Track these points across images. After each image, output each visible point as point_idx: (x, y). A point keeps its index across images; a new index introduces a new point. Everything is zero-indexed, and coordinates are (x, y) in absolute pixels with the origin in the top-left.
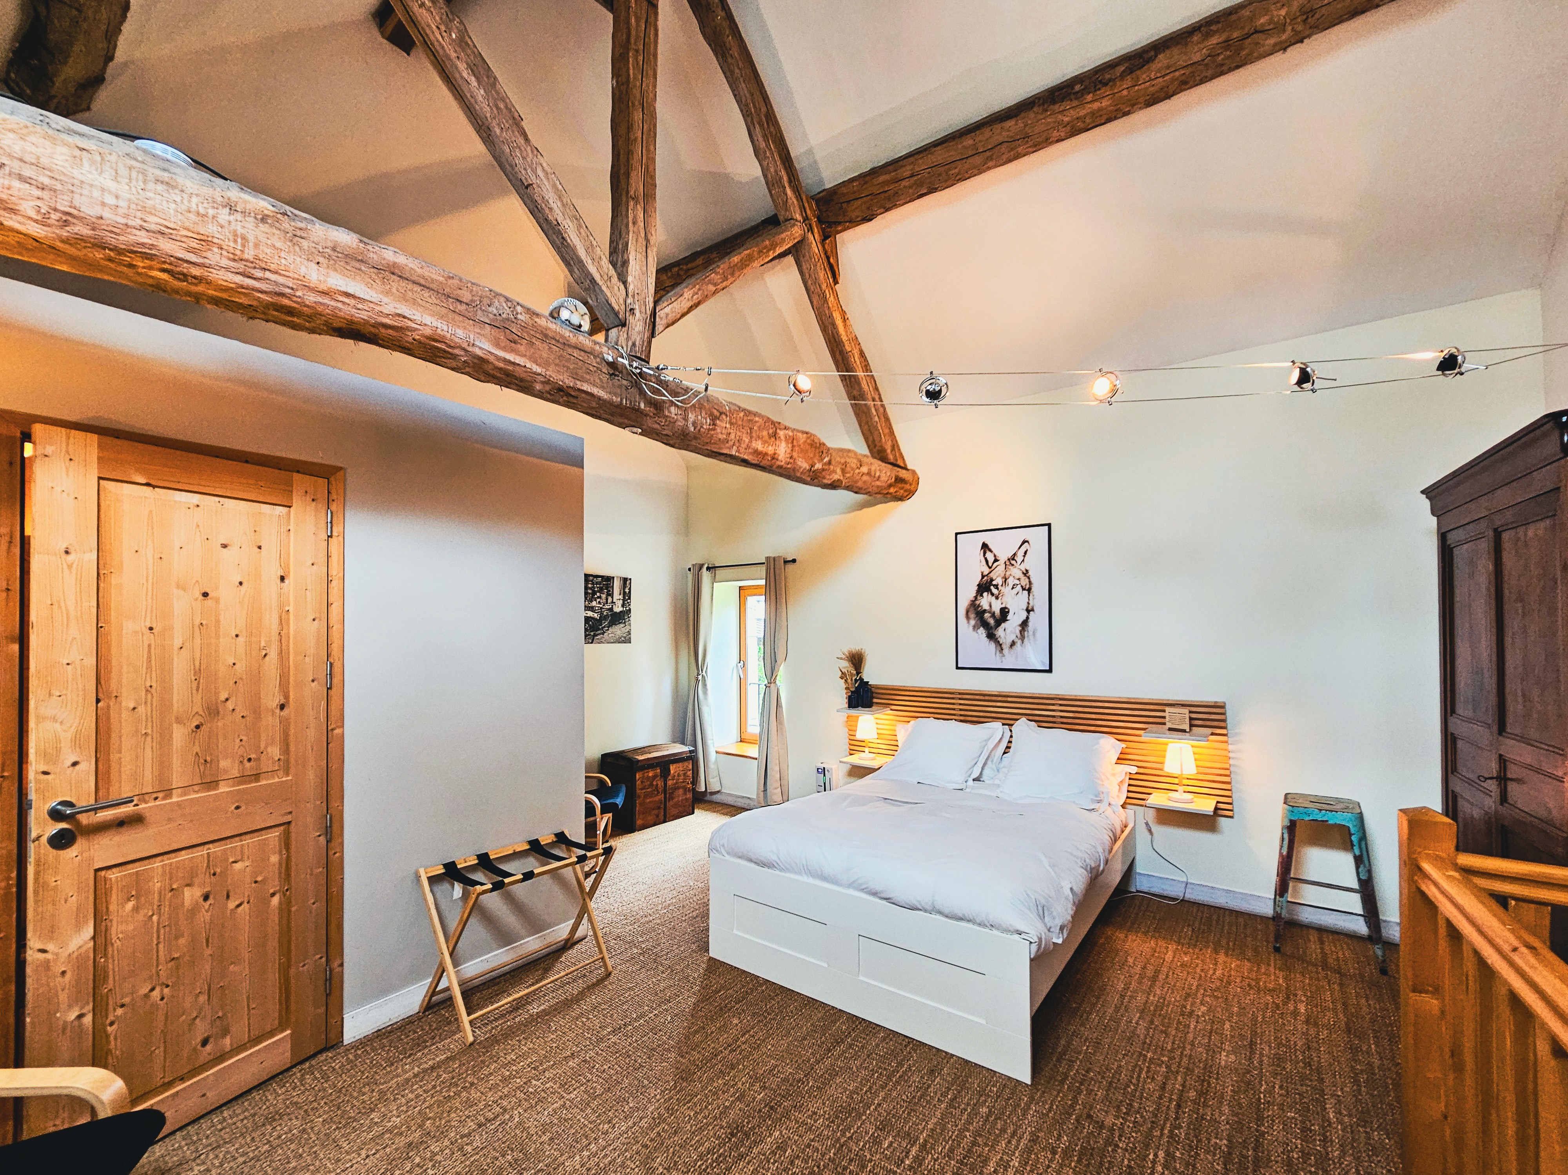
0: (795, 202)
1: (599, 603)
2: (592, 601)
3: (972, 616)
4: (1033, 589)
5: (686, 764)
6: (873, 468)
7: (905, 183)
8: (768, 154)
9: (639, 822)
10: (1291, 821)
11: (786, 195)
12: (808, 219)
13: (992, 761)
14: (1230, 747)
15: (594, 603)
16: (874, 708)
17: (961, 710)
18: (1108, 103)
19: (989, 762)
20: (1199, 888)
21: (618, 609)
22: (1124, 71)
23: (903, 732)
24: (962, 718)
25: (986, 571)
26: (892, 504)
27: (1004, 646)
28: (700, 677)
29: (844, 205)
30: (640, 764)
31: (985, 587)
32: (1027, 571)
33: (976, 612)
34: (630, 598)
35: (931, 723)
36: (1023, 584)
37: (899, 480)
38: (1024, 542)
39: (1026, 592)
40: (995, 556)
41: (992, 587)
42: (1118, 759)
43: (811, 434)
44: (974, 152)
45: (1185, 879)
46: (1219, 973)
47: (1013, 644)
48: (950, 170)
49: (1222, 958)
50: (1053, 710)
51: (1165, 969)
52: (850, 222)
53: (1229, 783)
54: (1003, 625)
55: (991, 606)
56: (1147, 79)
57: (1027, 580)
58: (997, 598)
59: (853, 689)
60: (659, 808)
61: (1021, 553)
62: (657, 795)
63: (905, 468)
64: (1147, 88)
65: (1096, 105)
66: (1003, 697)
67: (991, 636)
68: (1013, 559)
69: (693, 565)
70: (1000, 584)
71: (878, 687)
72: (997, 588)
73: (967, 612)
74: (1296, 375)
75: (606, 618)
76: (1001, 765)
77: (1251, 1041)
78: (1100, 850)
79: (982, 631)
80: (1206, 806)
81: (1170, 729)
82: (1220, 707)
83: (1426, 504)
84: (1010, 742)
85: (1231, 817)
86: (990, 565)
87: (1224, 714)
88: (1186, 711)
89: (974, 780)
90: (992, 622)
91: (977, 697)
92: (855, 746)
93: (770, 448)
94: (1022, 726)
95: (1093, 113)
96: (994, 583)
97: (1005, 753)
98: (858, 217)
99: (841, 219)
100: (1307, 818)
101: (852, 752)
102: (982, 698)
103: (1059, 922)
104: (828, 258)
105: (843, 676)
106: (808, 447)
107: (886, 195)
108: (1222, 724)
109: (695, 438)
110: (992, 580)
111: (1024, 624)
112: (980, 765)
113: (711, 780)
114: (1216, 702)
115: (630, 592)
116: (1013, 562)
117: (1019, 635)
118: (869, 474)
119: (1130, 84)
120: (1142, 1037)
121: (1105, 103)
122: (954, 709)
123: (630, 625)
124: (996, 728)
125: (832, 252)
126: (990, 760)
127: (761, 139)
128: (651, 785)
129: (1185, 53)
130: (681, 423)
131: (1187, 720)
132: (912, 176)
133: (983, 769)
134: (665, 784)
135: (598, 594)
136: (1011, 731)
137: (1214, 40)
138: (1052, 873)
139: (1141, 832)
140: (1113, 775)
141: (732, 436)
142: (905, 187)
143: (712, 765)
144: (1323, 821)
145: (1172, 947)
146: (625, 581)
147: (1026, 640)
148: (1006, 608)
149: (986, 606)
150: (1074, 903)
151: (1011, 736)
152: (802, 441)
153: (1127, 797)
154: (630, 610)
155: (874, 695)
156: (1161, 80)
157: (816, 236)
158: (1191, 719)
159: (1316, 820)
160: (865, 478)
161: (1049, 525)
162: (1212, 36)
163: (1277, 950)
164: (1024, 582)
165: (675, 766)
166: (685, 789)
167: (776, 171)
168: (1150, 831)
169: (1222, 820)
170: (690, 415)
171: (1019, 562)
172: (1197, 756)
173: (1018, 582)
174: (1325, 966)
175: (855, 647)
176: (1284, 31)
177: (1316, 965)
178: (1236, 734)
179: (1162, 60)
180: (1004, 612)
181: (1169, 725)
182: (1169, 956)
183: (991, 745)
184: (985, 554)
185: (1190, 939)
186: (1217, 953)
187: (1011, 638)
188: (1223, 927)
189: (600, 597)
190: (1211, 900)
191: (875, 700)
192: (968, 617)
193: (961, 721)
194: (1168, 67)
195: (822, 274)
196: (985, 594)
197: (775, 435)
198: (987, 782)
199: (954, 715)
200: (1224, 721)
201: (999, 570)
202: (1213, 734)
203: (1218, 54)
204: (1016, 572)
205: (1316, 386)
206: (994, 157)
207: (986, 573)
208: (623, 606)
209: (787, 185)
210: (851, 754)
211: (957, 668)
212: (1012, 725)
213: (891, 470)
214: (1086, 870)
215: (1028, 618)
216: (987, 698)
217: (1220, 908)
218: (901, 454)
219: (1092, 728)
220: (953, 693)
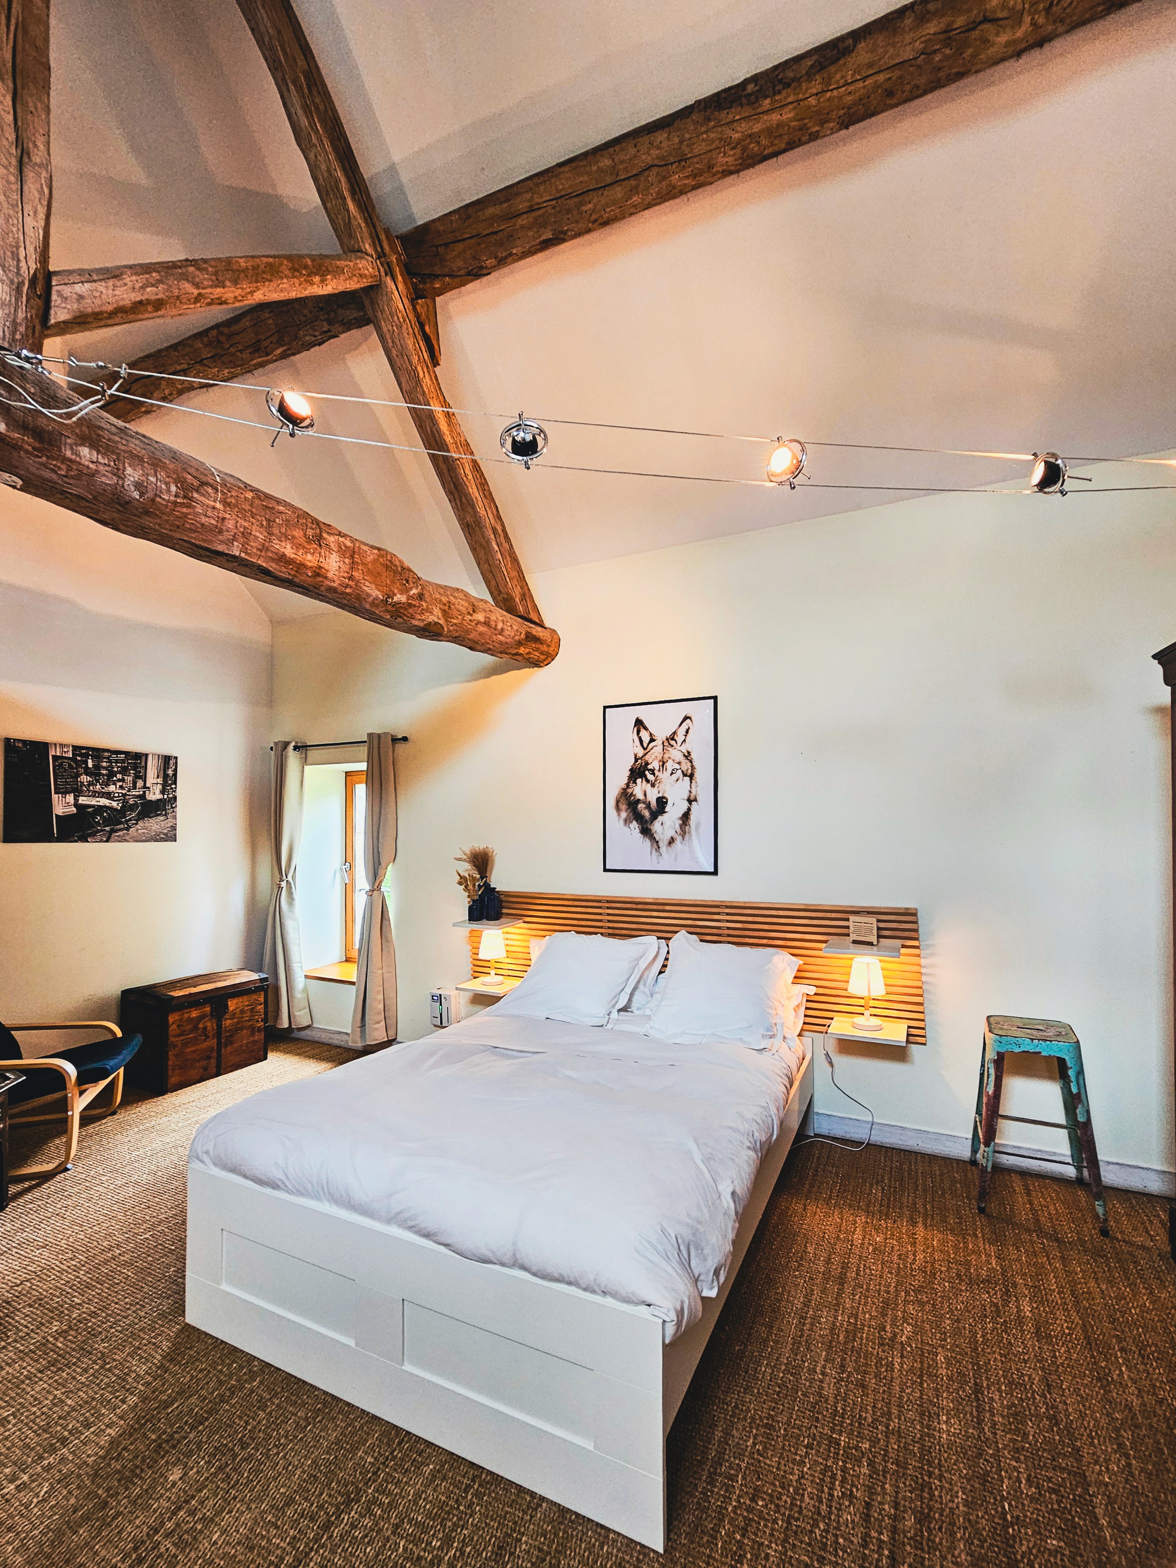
0: (363, 225)
1: (121, 787)
2: (107, 785)
3: (623, 807)
4: (696, 775)
5: (254, 997)
6: (493, 618)
7: (521, 221)
8: (314, 140)
9: (173, 1080)
10: (998, 1053)
11: (348, 211)
12: (385, 255)
13: (645, 984)
14: (923, 962)
15: (112, 788)
16: (503, 920)
17: (609, 921)
18: (790, 115)
19: (641, 986)
20: (887, 1129)
21: (154, 795)
22: (812, 67)
23: (537, 948)
24: (610, 931)
25: (640, 752)
26: (526, 671)
27: (661, 844)
28: (284, 884)
29: (441, 250)
30: (174, 1003)
31: (638, 772)
32: (689, 752)
33: (628, 801)
34: (175, 783)
35: (572, 939)
36: (684, 769)
37: (530, 638)
38: (686, 718)
39: (687, 779)
40: (651, 735)
41: (647, 772)
42: (795, 977)
43: (387, 552)
44: (614, 179)
45: (870, 1119)
46: (920, 1256)
47: (672, 841)
48: (581, 204)
49: (920, 1231)
50: (719, 921)
51: (854, 1260)
52: (450, 276)
53: (921, 1004)
54: (660, 818)
55: (645, 795)
56: (842, 82)
57: (689, 764)
58: (653, 785)
59: (476, 898)
60: (209, 1058)
61: (682, 731)
62: (205, 1041)
63: (542, 625)
64: (840, 98)
65: (775, 117)
66: (660, 905)
67: (646, 831)
68: (673, 739)
69: (276, 743)
70: (657, 768)
71: (508, 894)
72: (654, 774)
73: (618, 802)
74: (1039, 472)
75: (132, 808)
76: (657, 989)
77: (976, 1384)
78: (773, 1111)
79: (634, 825)
80: (895, 1033)
81: (855, 942)
82: (910, 914)
83: (1158, 670)
84: (667, 959)
85: (925, 1044)
86: (645, 745)
87: (916, 923)
88: (873, 920)
89: (619, 1011)
90: (647, 814)
91: (628, 906)
92: (479, 968)
93: (309, 557)
94: (682, 941)
95: (770, 131)
96: (650, 767)
97: (661, 972)
98: (459, 269)
99: (437, 270)
100: (1017, 1050)
101: (477, 974)
102: (635, 906)
103: (712, 1264)
104: (422, 326)
105: (463, 881)
106: (380, 568)
107: (497, 237)
108: (913, 934)
109: (147, 513)
110: (647, 764)
111: (686, 817)
112: (628, 990)
113: (297, 1014)
114: (906, 909)
115: (175, 775)
116: (673, 742)
117: (679, 830)
118: (487, 623)
119: (819, 88)
120: (831, 1400)
121: (788, 115)
122: (601, 921)
123: (175, 817)
124: (651, 941)
125: (427, 317)
126: (642, 982)
127: (300, 112)
128: (196, 1028)
129: (893, 45)
130: (111, 480)
131: (875, 931)
132: (531, 210)
133: (632, 995)
134: (219, 1026)
135: (119, 776)
136: (668, 945)
137: (932, 28)
138: (707, 1175)
139: (821, 1064)
140: (789, 999)
141: (230, 524)
142: (522, 227)
143: (298, 994)
144: (1035, 1053)
145: (861, 1219)
146: (168, 761)
147: (687, 836)
148: (663, 797)
149: (640, 796)
150: (737, 1213)
151: (668, 953)
152: (370, 558)
153: (804, 1023)
154: (175, 798)
155: (504, 904)
156: (861, 84)
157: (401, 286)
158: (879, 929)
159: (1028, 1052)
160: (482, 629)
161: (715, 698)
162: (928, 21)
163: (982, 1210)
164: (686, 766)
165: (235, 1001)
166: (253, 1030)
167: (329, 171)
168: (831, 1064)
169: (913, 1047)
170: (129, 470)
171: (680, 742)
172: (886, 973)
173: (678, 766)
174: (1039, 1230)
175: (480, 845)
176: (1020, 23)
177: (1028, 1230)
178: (929, 946)
179: (862, 54)
180: (662, 802)
181: (853, 937)
182: (858, 1236)
183: (643, 964)
184: (638, 732)
185: (881, 1206)
186: (914, 1224)
187: (670, 833)
188: (917, 1180)
189: (123, 780)
190: (900, 1142)
191: (505, 911)
192: (618, 808)
193: (610, 935)
194: (870, 65)
195: (410, 342)
196: (639, 781)
197: (319, 539)
198: (637, 1012)
199: (601, 927)
200: (916, 931)
201: (657, 751)
202: (903, 946)
203: (935, 52)
204: (675, 754)
205: (1066, 487)
206: (641, 187)
207: (640, 755)
208: (163, 792)
209: (346, 194)
210: (475, 978)
211: (605, 870)
212: (670, 939)
213: (521, 625)
214: (755, 1150)
215: (689, 809)
216: (640, 906)
217: (910, 1152)
218: (535, 607)
219: (765, 941)
220: (600, 901)
